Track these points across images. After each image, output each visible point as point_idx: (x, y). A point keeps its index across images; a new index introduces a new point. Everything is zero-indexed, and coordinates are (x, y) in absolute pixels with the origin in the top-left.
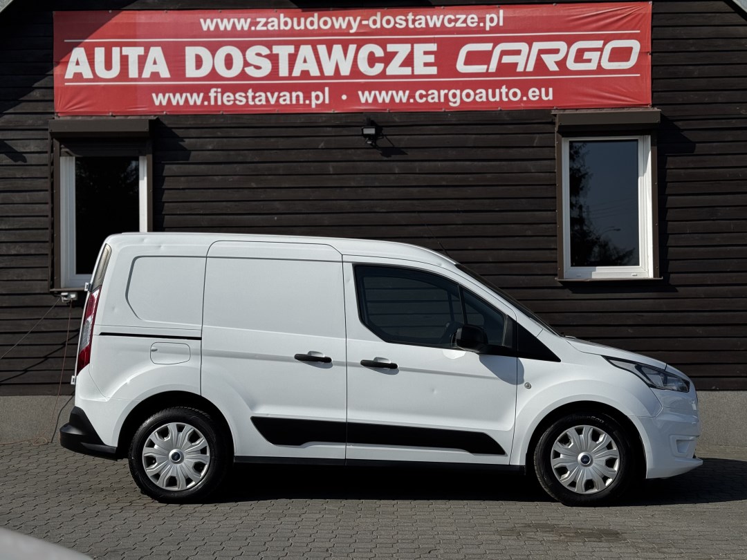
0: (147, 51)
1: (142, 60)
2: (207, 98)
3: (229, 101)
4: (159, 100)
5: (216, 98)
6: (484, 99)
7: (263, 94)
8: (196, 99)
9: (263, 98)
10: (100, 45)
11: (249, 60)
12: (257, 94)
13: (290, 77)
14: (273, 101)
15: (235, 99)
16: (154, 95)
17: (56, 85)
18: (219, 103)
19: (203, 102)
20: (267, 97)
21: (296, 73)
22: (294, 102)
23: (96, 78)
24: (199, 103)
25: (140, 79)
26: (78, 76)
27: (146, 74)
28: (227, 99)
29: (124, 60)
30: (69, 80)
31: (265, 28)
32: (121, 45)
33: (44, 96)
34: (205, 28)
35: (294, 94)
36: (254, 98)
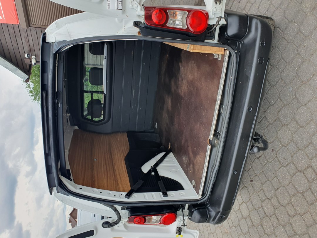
17: (5, 22)
33: (12, 27)
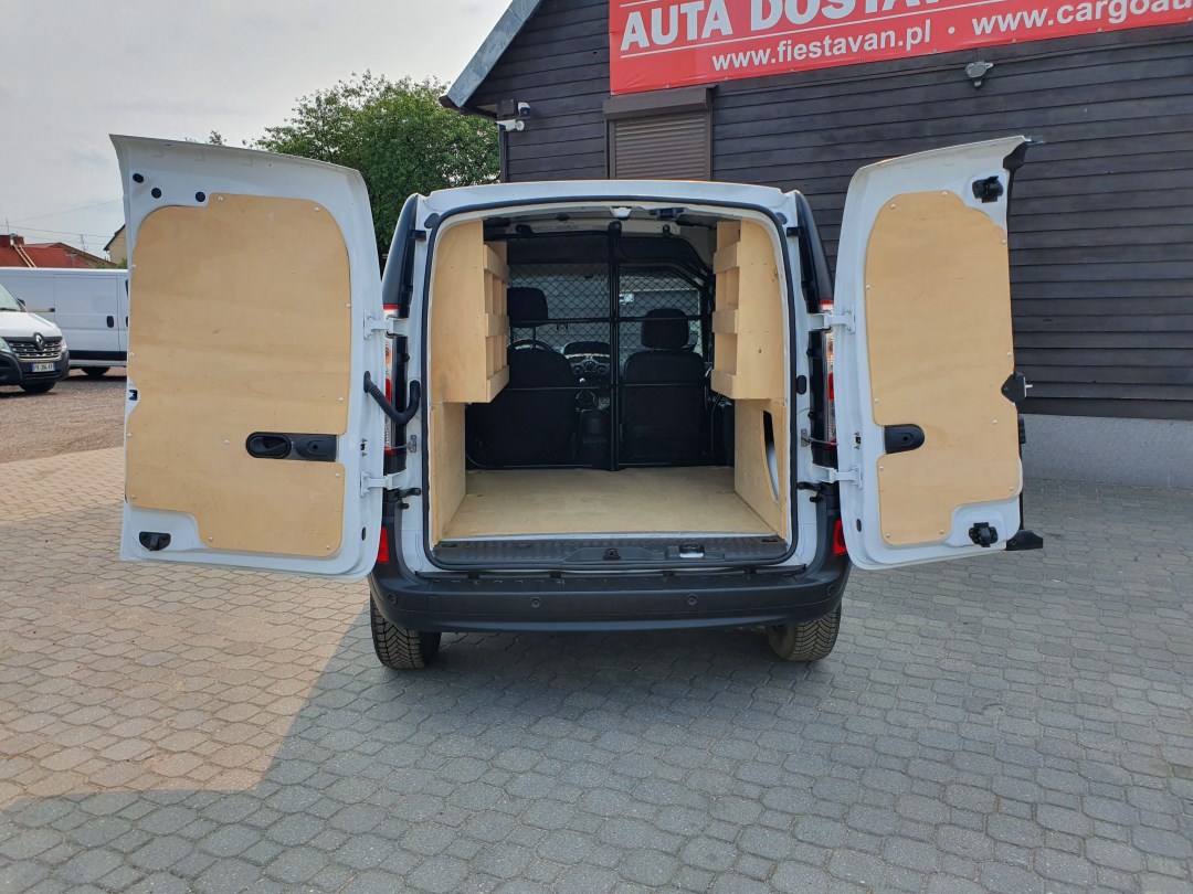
0: (707, 6)
1: (702, 16)
3: (800, 55)
4: (720, 63)
5: (785, 52)
6: (1166, 8)
7: (843, 40)
8: (762, 57)
9: (843, 46)
10: (656, 6)
12: (836, 42)
13: (880, 12)
14: (855, 49)
15: (809, 51)
16: (714, 58)
17: (611, 59)
18: (789, 59)
19: (769, 60)
20: (848, 43)
21: (887, 6)
22: (883, 46)
23: (653, 46)
24: (765, 62)
25: (699, 40)
26: (634, 46)
27: (706, 34)
28: (799, 53)
29: (683, 18)
30: (625, 52)
32: (678, 2)
33: (600, 74)
35: (883, 35)
36: (831, 47)
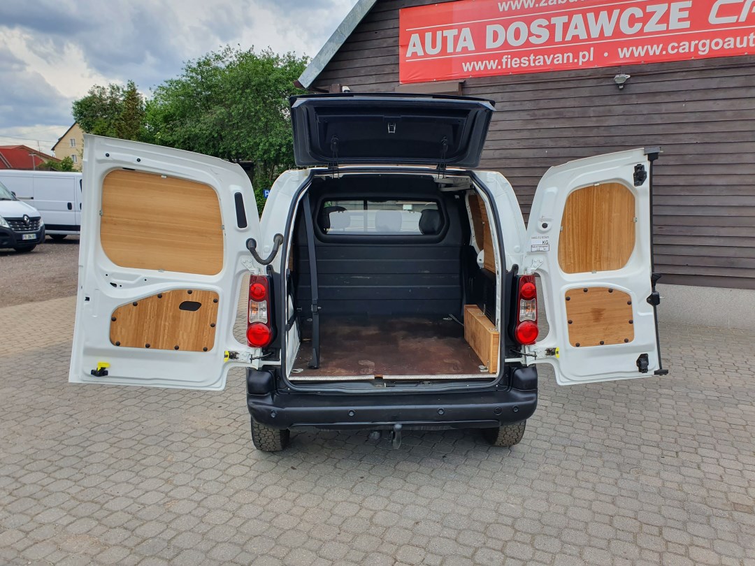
0: (460, 32)
1: (456, 39)
2: (500, 63)
4: (467, 67)
5: (507, 63)
6: (732, 46)
7: (541, 57)
8: (492, 65)
9: (542, 60)
10: (428, 30)
11: (533, 31)
12: (537, 58)
13: (563, 42)
14: (549, 62)
15: (521, 63)
16: (463, 64)
17: (401, 61)
18: (509, 66)
19: (497, 66)
20: (544, 59)
21: (568, 38)
22: (565, 62)
23: (426, 55)
24: (494, 68)
25: (454, 53)
26: (415, 55)
27: (459, 49)
28: (515, 63)
29: (444, 39)
30: (409, 58)
31: (546, 4)
32: (442, 29)
33: (394, 70)
34: (501, 10)
35: (566, 55)
36: (535, 60)
